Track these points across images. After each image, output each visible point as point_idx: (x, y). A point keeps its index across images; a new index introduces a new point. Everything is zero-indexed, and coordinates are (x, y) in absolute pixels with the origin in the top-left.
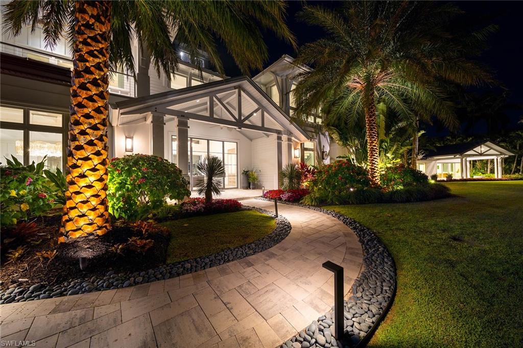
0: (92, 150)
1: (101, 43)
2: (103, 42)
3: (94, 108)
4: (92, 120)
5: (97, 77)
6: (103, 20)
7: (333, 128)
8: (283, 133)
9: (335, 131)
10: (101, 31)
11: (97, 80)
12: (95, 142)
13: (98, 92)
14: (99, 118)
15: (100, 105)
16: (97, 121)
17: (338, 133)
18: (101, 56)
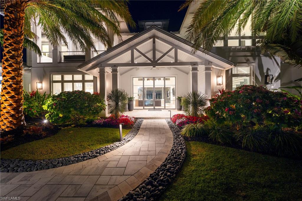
0: (5, 91)
1: (10, 40)
2: (11, 39)
3: (6, 72)
4: (5, 77)
5: (8, 57)
6: (11, 29)
7: (275, 45)
8: (198, 63)
9: (278, 48)
10: (10, 34)
11: (8, 58)
12: (7, 87)
13: (8, 64)
14: (8, 76)
15: (9, 70)
16: (8, 78)
17: (285, 49)
18: (9, 46)
